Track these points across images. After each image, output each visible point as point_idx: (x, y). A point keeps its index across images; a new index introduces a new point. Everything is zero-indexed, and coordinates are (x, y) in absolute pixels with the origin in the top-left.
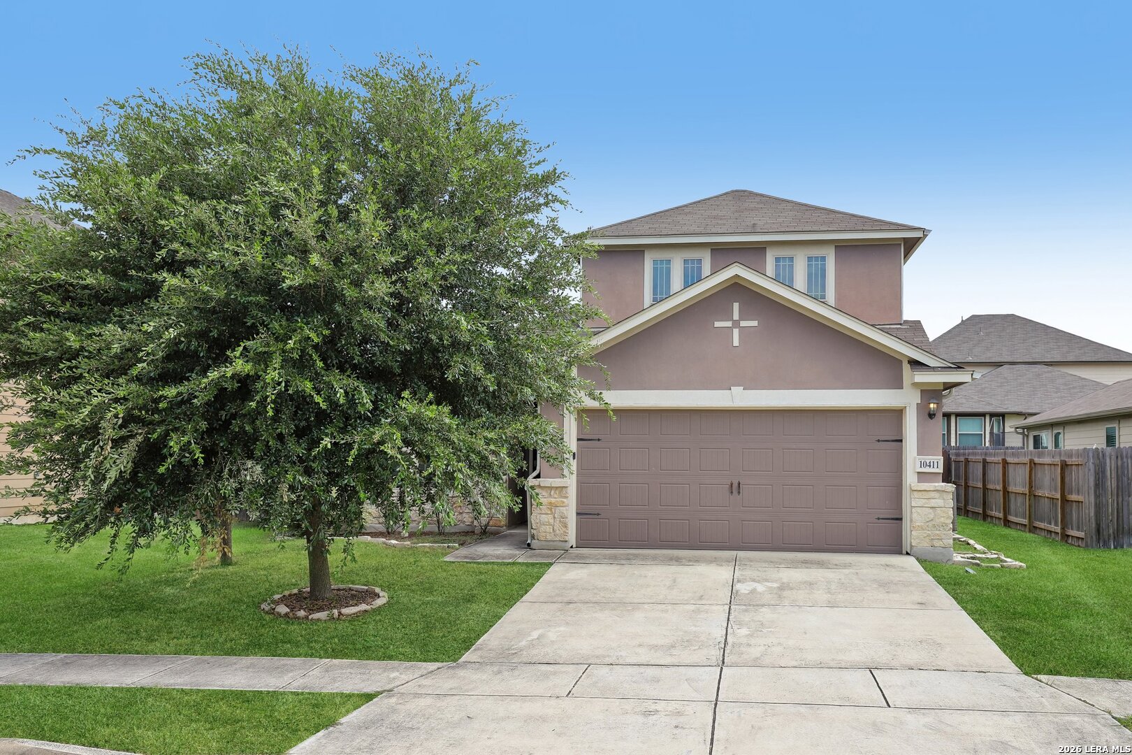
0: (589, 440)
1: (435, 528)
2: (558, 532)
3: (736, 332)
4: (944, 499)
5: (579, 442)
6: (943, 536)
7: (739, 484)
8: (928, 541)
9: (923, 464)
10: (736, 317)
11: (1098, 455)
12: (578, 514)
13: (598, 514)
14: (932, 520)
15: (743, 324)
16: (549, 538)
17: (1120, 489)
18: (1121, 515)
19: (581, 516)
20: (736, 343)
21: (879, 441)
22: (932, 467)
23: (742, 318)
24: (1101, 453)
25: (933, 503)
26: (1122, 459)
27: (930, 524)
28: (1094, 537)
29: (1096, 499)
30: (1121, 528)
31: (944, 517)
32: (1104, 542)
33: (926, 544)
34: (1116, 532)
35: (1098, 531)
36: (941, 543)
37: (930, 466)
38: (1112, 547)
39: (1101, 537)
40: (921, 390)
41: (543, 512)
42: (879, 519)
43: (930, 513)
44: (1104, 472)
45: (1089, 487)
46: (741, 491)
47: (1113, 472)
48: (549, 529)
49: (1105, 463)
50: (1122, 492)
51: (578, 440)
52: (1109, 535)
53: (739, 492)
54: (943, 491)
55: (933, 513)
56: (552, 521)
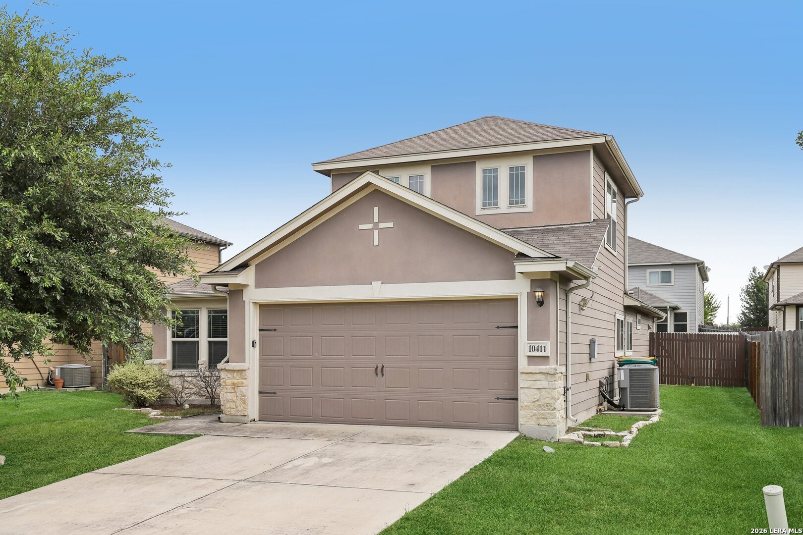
0: (268, 330)
1: (209, 402)
2: (239, 408)
3: (376, 232)
4: (548, 381)
5: (261, 332)
6: (548, 416)
7: (383, 367)
8: (534, 419)
9: (532, 348)
10: (376, 220)
11: (775, 338)
12: (260, 393)
13: (275, 393)
14: (538, 400)
15: (382, 225)
16: (233, 413)
17: (796, 370)
18: (796, 394)
19: (262, 395)
20: (376, 243)
21: (498, 327)
22: (540, 351)
23: (381, 220)
24: (777, 337)
25: (539, 384)
26: (798, 342)
27: (536, 404)
28: (770, 415)
29: (772, 380)
30: (796, 407)
31: (548, 397)
32: (780, 420)
33: (533, 423)
34: (791, 411)
35: (774, 410)
36: (546, 422)
37: (538, 350)
38: (788, 425)
39: (777, 416)
40: (531, 280)
41: (229, 391)
42: (498, 399)
43: (536, 394)
44: (780, 354)
45: (765, 369)
46: (384, 374)
47: (789, 354)
48: (232, 405)
49: (782, 346)
50: (798, 373)
51: (260, 330)
52: (785, 414)
53: (383, 375)
54: (548, 373)
55: (539, 395)
56: (235, 399)
